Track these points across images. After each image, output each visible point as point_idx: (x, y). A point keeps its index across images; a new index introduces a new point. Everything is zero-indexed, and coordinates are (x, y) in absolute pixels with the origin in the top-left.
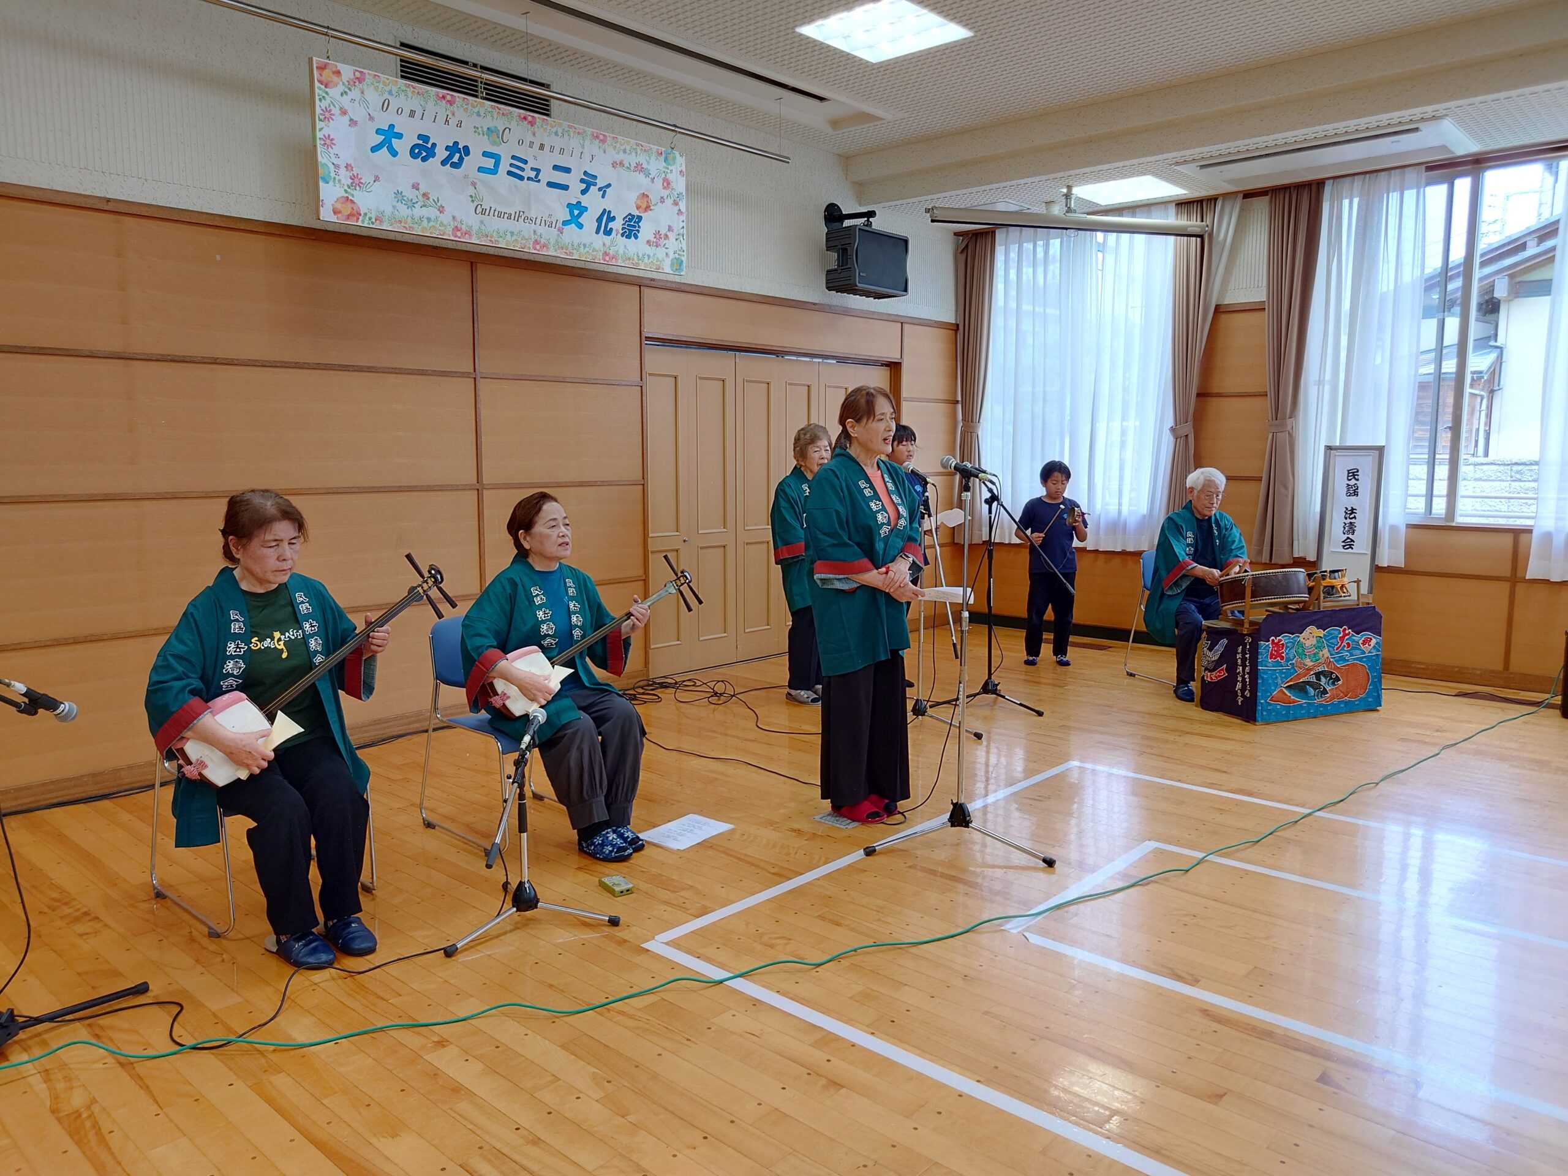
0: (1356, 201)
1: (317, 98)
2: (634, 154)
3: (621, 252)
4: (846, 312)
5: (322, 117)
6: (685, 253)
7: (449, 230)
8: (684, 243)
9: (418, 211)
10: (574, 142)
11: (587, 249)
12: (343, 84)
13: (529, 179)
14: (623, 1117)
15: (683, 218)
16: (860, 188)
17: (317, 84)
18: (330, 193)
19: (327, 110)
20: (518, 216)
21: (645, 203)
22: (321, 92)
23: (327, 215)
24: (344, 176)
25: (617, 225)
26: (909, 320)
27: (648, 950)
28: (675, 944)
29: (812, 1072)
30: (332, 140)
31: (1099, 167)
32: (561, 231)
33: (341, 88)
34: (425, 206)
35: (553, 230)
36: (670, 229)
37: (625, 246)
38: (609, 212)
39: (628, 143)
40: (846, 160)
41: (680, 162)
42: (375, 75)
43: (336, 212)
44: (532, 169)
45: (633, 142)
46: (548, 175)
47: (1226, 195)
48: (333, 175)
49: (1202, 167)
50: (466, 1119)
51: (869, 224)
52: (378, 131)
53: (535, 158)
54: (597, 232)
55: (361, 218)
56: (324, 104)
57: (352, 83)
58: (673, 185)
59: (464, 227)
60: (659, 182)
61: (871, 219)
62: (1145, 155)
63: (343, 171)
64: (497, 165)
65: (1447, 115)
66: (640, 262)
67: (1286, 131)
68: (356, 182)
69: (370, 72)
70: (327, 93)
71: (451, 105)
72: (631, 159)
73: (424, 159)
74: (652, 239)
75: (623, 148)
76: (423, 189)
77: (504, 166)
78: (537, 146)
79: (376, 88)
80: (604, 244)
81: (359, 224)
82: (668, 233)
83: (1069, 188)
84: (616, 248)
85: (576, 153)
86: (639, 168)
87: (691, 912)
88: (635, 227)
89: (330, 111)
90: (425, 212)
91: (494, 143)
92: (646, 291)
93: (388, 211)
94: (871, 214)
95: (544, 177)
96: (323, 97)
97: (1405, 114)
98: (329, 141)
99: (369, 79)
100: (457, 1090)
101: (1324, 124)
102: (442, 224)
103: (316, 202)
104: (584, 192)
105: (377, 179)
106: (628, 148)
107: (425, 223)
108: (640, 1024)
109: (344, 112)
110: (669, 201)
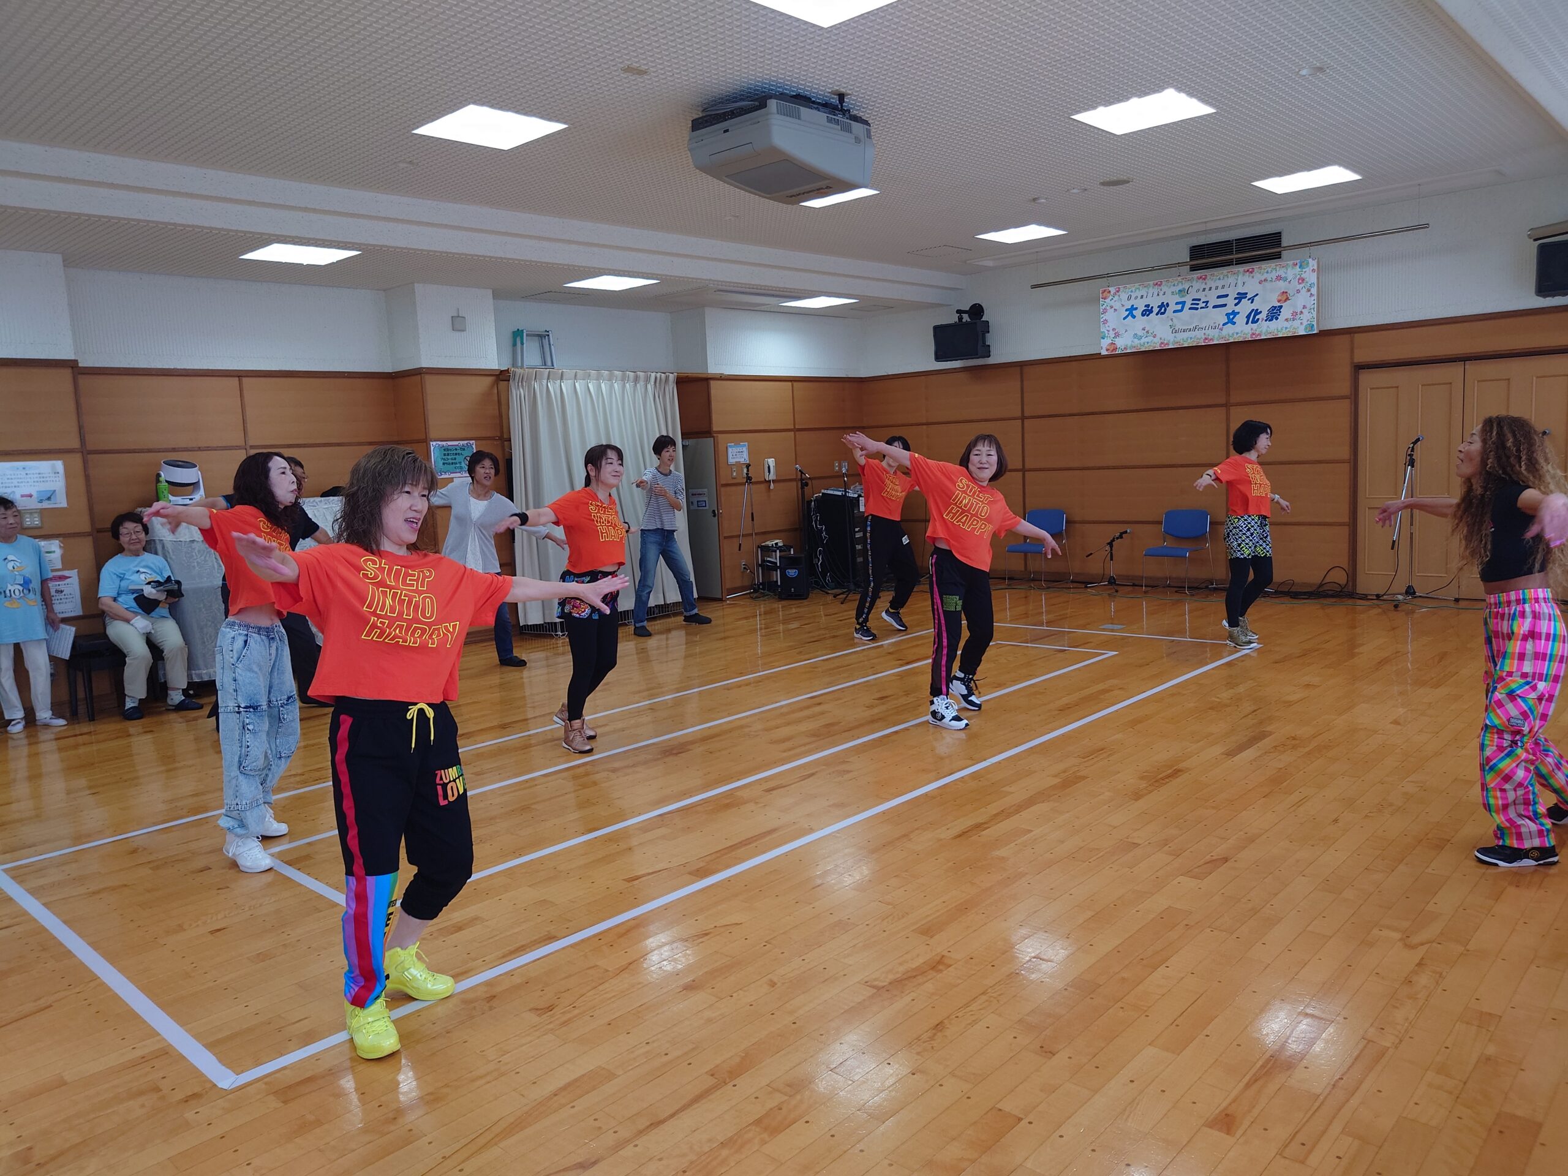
1: (1101, 305)
2: (1274, 272)
3: (1264, 330)
5: (1102, 313)
6: (1315, 319)
7: (1158, 345)
8: (1314, 313)
9: (1143, 340)
10: (1231, 280)
11: (1240, 334)
12: (1111, 295)
13: (1201, 308)
15: (1315, 297)
17: (1101, 300)
18: (1105, 343)
20: (1195, 329)
22: (1102, 303)
23: (1104, 352)
24: (1112, 334)
25: (1263, 316)
30: (1107, 320)
32: (1222, 329)
33: (1111, 297)
34: (1147, 336)
35: (1217, 330)
36: (1304, 307)
37: (1267, 326)
39: (1270, 267)
41: (1313, 264)
42: (1126, 287)
43: (1107, 350)
44: (1203, 302)
45: (1273, 265)
46: (1214, 302)
48: (1106, 333)
52: (1126, 310)
53: (1206, 296)
54: (1247, 323)
55: (1118, 349)
56: (1104, 306)
57: (1114, 294)
58: (1306, 280)
59: (1165, 342)
60: (1295, 283)
63: (1111, 331)
64: (1183, 307)
66: (1279, 333)
69: (1124, 286)
70: (1105, 302)
71: (1160, 286)
72: (1274, 275)
73: (1148, 316)
74: (1290, 316)
75: (1266, 271)
76: (1146, 330)
77: (1188, 305)
78: (1207, 289)
79: (1126, 292)
80: (1251, 329)
81: (1115, 352)
82: (1303, 310)
84: (1260, 329)
85: (1233, 284)
86: (1279, 278)
88: (1277, 313)
89: (1106, 309)
90: (1147, 340)
91: (1183, 296)
92: (1357, 336)
93: (1129, 344)
95: (1210, 305)
96: (1104, 304)
98: (1105, 322)
99: (1121, 290)
102: (1155, 343)
104: (1236, 305)
105: (1126, 331)
106: (1270, 270)
107: (1146, 345)
109: (1112, 307)
110: (1305, 290)
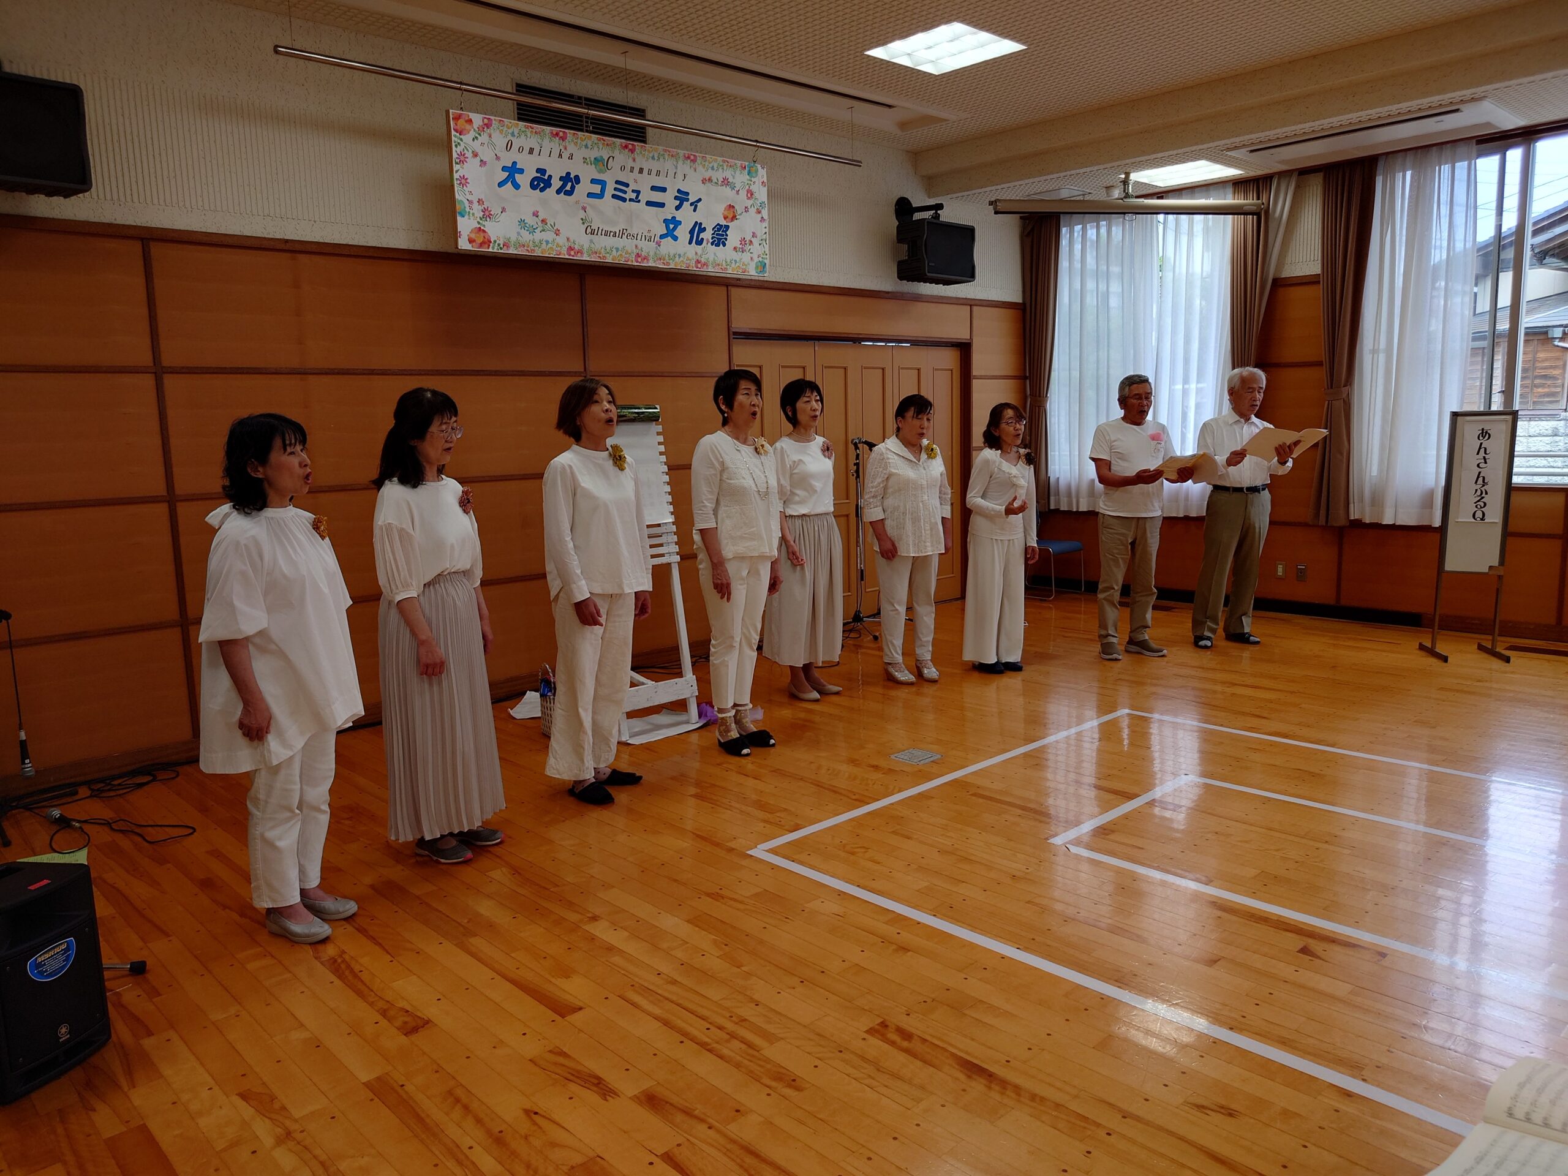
0: (1409, 174)
1: (453, 144)
2: (721, 170)
3: (711, 259)
4: (918, 298)
5: (458, 161)
6: (768, 256)
7: (564, 250)
8: (767, 247)
9: (538, 236)
10: (668, 165)
11: (681, 259)
12: (474, 130)
13: (631, 200)
14: (738, 967)
15: (766, 224)
16: (930, 183)
17: (453, 132)
18: (465, 226)
19: (462, 154)
20: (622, 234)
21: (731, 213)
22: (456, 139)
23: (464, 244)
24: (477, 210)
25: (707, 235)
26: (977, 302)
27: (752, 856)
28: (773, 851)
29: (885, 940)
30: (467, 179)
31: (1154, 156)
32: (658, 244)
33: (472, 134)
34: (543, 230)
35: (653, 244)
36: (754, 235)
37: (715, 254)
38: (701, 224)
39: (716, 160)
40: (915, 156)
41: (762, 174)
42: (500, 120)
43: (471, 241)
44: (633, 191)
45: (720, 159)
46: (647, 195)
47: (1282, 174)
48: (467, 209)
49: (1252, 151)
50: (620, 968)
51: (937, 216)
52: (504, 169)
53: (636, 181)
54: (690, 243)
55: (491, 245)
56: (459, 149)
57: (481, 129)
58: (756, 195)
59: (577, 247)
60: (743, 193)
61: (939, 212)
62: (1197, 144)
63: (475, 205)
64: (603, 190)
65: (1486, 97)
66: (728, 267)
67: (1330, 117)
68: (487, 215)
69: (496, 118)
70: (461, 140)
71: (563, 141)
72: (718, 175)
73: (542, 190)
74: (739, 245)
75: (711, 165)
76: (542, 216)
77: (610, 191)
78: (636, 170)
79: (501, 132)
80: (696, 253)
81: (490, 250)
82: (753, 240)
83: (1127, 174)
84: (707, 256)
85: (671, 174)
86: (726, 182)
87: (786, 827)
88: (723, 235)
89: (464, 154)
90: (544, 236)
91: (600, 171)
92: (734, 291)
93: (513, 239)
94: (940, 207)
95: (644, 198)
96: (459, 143)
97: (1447, 97)
98: (464, 181)
99: (495, 124)
100: (610, 949)
101: (1367, 110)
102: (558, 245)
103: (455, 234)
104: (678, 208)
105: (503, 210)
106: (715, 165)
107: (544, 245)
108: (748, 907)
109: (475, 155)
110: (753, 210)
